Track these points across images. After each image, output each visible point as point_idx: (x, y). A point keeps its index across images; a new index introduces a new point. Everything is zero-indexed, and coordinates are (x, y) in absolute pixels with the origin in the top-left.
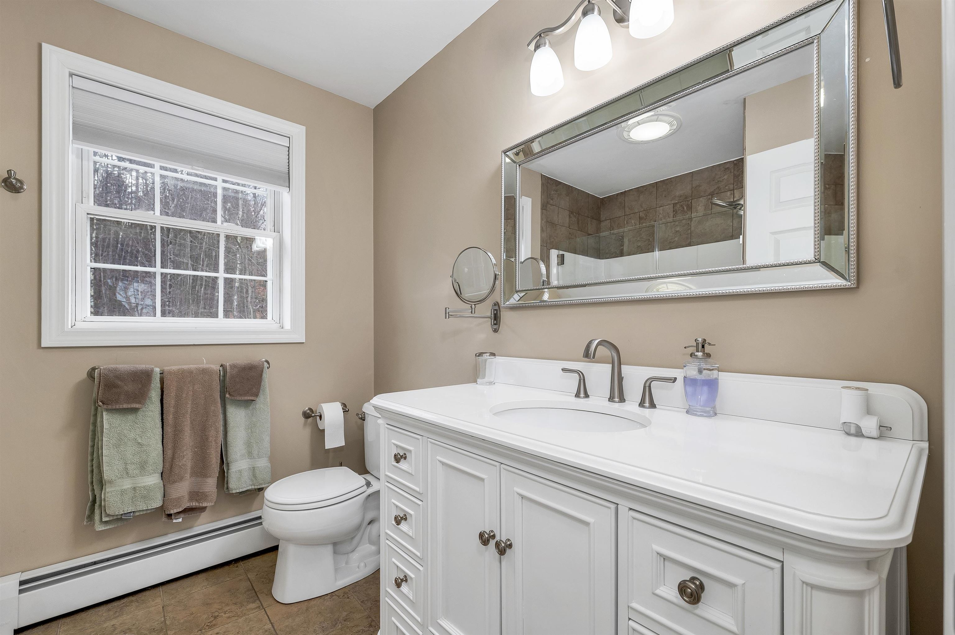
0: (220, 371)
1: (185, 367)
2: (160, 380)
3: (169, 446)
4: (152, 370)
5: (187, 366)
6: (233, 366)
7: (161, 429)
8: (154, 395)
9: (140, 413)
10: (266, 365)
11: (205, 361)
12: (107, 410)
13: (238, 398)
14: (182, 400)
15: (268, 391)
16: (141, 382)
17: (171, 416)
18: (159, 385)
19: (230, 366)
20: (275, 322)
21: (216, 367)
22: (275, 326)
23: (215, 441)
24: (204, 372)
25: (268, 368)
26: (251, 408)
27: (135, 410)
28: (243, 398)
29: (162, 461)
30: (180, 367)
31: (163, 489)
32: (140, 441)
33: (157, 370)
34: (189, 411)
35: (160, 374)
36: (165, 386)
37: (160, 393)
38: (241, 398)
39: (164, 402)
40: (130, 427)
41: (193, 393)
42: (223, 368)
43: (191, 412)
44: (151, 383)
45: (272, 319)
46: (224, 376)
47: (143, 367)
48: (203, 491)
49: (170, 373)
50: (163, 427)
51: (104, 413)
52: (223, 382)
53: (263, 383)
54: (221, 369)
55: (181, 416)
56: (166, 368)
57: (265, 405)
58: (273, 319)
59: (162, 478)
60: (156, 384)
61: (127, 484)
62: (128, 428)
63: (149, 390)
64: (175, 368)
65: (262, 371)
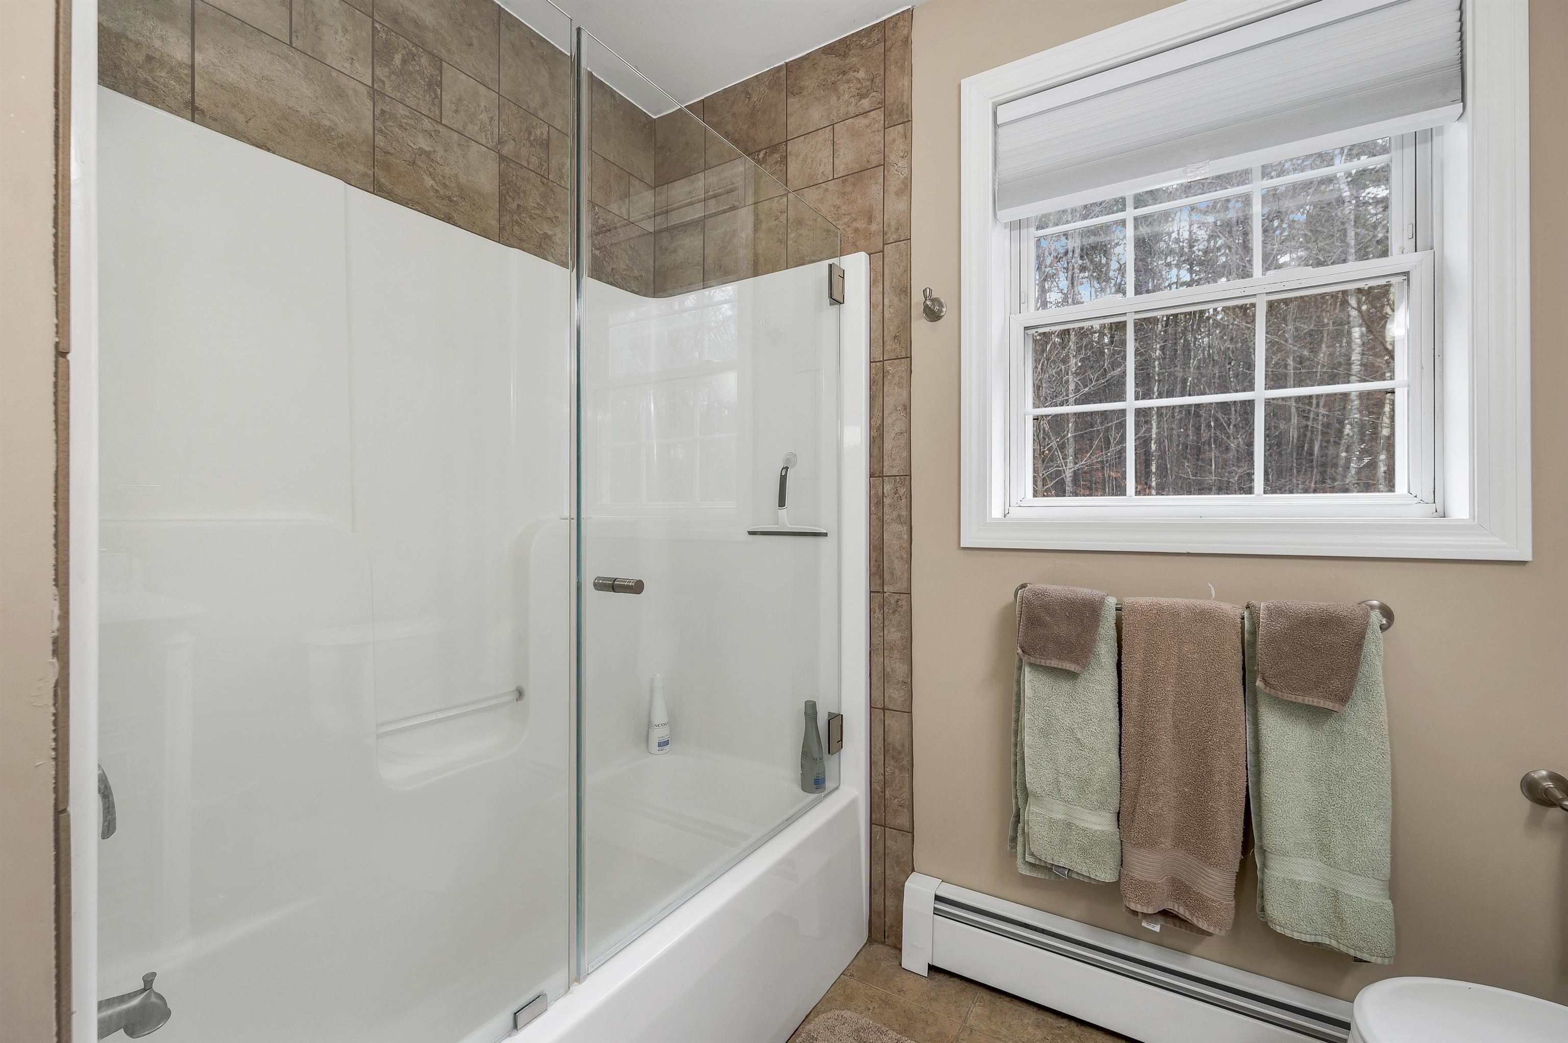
0: (1243, 618)
1: (1165, 601)
2: (1115, 623)
3: (1131, 763)
4: (1102, 602)
5: (1168, 599)
6: (1275, 613)
7: (1117, 723)
8: (1105, 651)
9: (1081, 683)
10: (1375, 620)
11: (1213, 592)
12: (1031, 665)
13: (1288, 697)
14: (1156, 673)
15: (1383, 694)
16: (1082, 621)
17: (1135, 702)
18: (1113, 633)
19: (1269, 610)
20: (1416, 500)
21: (1233, 610)
22: (1418, 512)
23: (1229, 784)
24: (1204, 617)
25: (1383, 628)
26: (1326, 727)
27: (1072, 676)
28: (1300, 699)
29: (1119, 790)
30: (1155, 600)
31: (1119, 848)
32: (1079, 736)
33: (1112, 601)
34: (1171, 698)
35: (1116, 610)
36: (1123, 637)
37: (1115, 650)
38: (1296, 698)
39: (1123, 668)
40: (1065, 705)
41: (1179, 661)
42: (1251, 614)
43: (1175, 702)
44: (1098, 626)
45: (1406, 492)
46: (1254, 633)
47: (1084, 592)
48: (1201, 891)
49: (1133, 610)
50: (1120, 719)
51: (1027, 669)
52: (1247, 648)
53: (1364, 668)
54: (1246, 614)
55: (1154, 706)
56: (1128, 600)
57: (1372, 730)
58: (1409, 492)
59: (1119, 825)
60: (1107, 629)
61: (1058, 812)
62: (1061, 706)
63: (1094, 641)
64: (1143, 601)
65: (1362, 635)
